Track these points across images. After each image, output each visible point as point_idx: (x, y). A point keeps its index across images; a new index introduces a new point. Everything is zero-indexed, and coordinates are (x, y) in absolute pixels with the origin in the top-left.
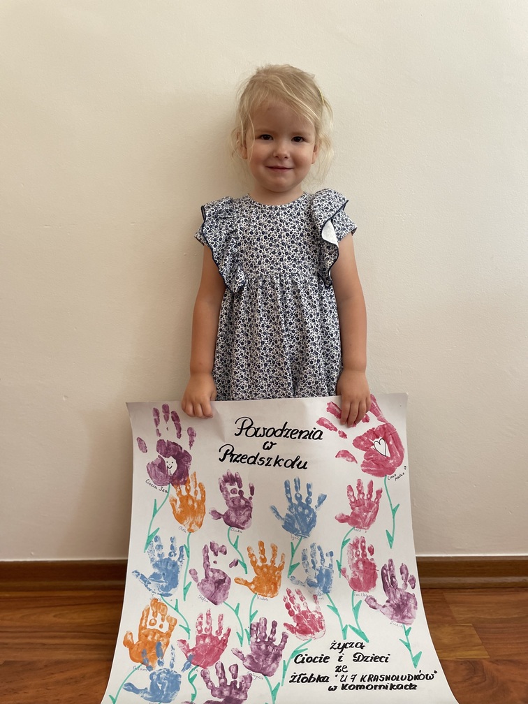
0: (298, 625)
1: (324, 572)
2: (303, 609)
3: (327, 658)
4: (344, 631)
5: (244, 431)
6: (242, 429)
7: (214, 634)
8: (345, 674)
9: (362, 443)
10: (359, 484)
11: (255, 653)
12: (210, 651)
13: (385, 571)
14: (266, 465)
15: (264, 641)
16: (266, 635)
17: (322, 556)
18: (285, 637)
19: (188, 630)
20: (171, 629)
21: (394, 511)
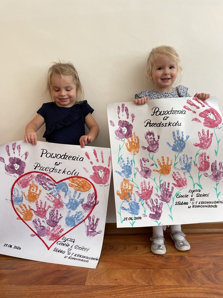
0: (177, 183)
1: (188, 164)
2: (179, 177)
3: (188, 196)
4: (194, 185)
5: (155, 113)
6: (154, 112)
7: (147, 188)
8: (194, 201)
9: (203, 115)
10: (203, 131)
11: (163, 194)
12: (147, 194)
13: (213, 165)
14: (165, 126)
15: (166, 190)
16: (166, 188)
17: (187, 159)
18: (173, 188)
19: (138, 188)
20: (132, 188)
21: (218, 142)
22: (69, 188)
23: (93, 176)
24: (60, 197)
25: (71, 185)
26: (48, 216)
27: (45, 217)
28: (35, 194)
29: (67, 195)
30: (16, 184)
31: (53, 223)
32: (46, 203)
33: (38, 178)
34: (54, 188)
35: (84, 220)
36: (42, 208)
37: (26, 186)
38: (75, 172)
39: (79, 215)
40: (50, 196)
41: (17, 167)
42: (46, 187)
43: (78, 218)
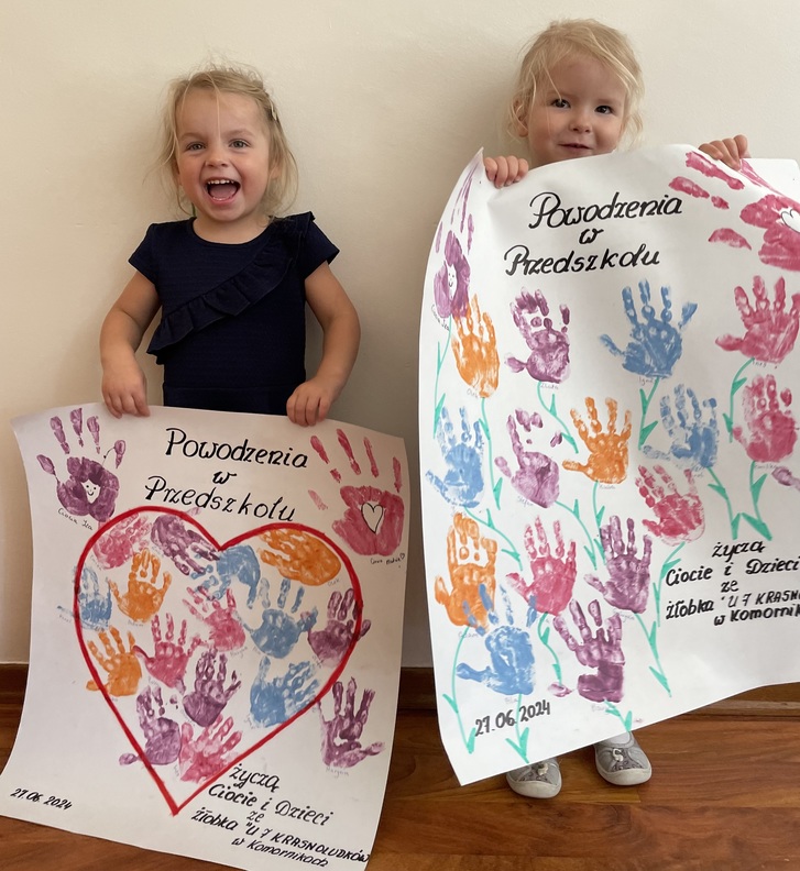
22: (263, 566)
23: (344, 525)
24: (232, 603)
25: (268, 557)
26: (190, 678)
27: (180, 685)
28: (149, 592)
29: (255, 596)
30: (91, 552)
31: (207, 709)
32: (184, 624)
33: (159, 532)
34: (211, 569)
35: (317, 700)
36: (173, 645)
37: (120, 563)
38: (280, 507)
39: (298, 678)
40: (198, 601)
41: (92, 491)
42: (186, 564)
43: (296, 692)
